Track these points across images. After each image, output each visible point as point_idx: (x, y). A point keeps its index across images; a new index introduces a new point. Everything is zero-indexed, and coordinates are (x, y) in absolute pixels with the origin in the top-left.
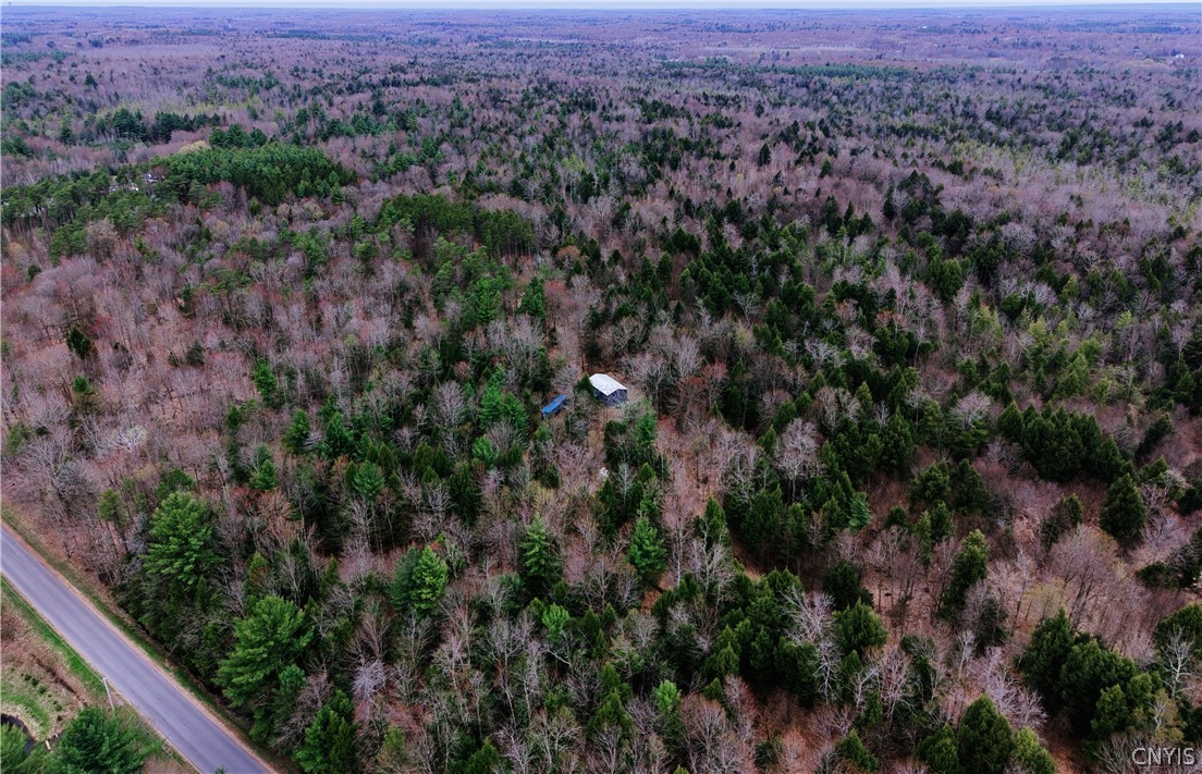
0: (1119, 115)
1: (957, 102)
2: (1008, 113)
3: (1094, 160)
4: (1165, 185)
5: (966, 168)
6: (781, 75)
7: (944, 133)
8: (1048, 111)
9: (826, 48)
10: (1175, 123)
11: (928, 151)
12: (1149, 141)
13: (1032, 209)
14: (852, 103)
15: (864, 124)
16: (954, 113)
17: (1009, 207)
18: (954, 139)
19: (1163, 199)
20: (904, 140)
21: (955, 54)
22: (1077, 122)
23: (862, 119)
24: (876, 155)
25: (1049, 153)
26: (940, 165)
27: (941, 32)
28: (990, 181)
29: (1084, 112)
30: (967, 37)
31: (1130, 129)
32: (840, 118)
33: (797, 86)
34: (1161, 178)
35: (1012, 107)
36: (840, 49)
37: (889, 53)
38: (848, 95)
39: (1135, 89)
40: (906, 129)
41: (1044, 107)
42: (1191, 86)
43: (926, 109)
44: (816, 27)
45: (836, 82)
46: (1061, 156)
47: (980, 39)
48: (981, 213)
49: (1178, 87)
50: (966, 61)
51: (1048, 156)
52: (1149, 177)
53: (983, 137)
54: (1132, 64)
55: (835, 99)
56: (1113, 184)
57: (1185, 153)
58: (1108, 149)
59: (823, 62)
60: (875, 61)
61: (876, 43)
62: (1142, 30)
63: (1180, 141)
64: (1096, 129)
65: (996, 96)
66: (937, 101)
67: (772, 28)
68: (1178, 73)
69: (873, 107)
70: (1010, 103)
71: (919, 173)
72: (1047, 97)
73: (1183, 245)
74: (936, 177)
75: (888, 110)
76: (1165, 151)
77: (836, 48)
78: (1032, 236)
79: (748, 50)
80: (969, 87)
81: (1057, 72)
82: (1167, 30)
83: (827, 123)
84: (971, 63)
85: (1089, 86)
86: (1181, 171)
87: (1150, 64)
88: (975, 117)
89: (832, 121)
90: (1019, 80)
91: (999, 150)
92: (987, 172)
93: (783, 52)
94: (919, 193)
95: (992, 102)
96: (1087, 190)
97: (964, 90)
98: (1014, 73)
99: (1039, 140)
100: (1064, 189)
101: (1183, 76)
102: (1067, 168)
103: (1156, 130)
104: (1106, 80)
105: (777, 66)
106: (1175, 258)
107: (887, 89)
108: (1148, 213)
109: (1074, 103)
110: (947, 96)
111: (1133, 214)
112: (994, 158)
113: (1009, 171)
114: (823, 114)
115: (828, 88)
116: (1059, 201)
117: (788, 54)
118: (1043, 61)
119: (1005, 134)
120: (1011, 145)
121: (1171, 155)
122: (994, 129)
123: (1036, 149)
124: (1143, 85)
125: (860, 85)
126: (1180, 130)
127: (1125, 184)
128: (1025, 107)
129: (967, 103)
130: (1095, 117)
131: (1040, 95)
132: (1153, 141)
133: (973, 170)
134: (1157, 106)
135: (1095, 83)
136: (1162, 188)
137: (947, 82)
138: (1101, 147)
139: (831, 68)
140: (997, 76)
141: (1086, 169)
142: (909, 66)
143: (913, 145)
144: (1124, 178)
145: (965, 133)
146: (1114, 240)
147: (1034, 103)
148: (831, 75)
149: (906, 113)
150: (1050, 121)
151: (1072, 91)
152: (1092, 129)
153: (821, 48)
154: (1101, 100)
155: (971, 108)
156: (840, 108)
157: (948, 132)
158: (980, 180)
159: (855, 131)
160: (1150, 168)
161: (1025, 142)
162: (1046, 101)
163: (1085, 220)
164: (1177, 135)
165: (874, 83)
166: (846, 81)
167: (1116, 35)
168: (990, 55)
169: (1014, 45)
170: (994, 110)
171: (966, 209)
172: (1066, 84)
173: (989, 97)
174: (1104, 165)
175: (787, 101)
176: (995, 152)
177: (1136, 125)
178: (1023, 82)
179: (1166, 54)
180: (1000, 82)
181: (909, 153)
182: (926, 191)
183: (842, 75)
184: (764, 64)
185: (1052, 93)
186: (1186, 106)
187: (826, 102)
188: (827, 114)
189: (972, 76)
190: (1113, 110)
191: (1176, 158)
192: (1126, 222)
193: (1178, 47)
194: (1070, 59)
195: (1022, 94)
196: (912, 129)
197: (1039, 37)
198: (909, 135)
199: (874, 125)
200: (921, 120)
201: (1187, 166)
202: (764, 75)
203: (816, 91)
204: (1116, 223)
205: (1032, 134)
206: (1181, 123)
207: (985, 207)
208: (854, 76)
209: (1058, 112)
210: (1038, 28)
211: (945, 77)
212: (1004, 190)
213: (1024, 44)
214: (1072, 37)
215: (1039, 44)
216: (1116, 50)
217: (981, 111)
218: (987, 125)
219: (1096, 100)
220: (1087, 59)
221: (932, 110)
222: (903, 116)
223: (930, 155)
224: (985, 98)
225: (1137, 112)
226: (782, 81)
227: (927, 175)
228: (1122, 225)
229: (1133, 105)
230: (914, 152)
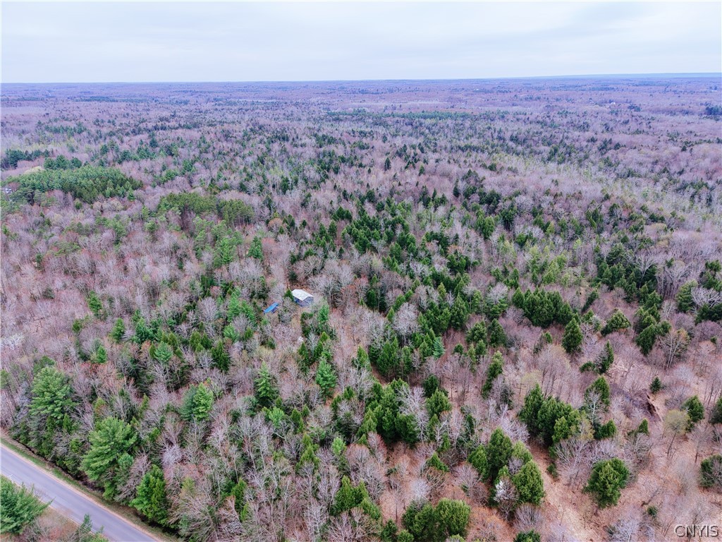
0: (579, 136)
1: (495, 131)
2: (522, 137)
3: (566, 161)
4: (601, 173)
5: (498, 167)
6: (397, 118)
7: (487, 148)
8: (543, 135)
9: (422, 102)
10: (608, 140)
11: (478, 158)
12: (595, 149)
13: (531, 188)
14: (437, 134)
15: (444, 145)
16: (493, 137)
17: (519, 188)
18: (493, 152)
19: (601, 181)
20: (466, 153)
21: (494, 104)
22: (558, 141)
23: (442, 142)
24: (449, 162)
25: (543, 158)
26: (484, 166)
27: (486, 92)
28: (510, 173)
29: (561, 135)
30: (500, 95)
31: (585, 144)
32: (430, 142)
33: (406, 124)
34: (600, 169)
35: (524, 133)
36: (430, 103)
37: (458, 105)
38: (435, 129)
39: (589, 122)
40: (467, 147)
41: (541, 133)
42: (618, 120)
43: (477, 136)
44: (417, 90)
45: (428, 122)
46: (549, 159)
47: (507, 96)
48: (505, 191)
49: (611, 120)
50: (500, 108)
51: (543, 160)
52: (594, 169)
53: (508, 150)
54: (589, 108)
55: (427, 131)
56: (575, 174)
57: (613, 155)
58: (573, 154)
59: (420, 111)
60: (450, 109)
61: (450, 99)
62: (594, 89)
63: (610, 149)
64: (567, 144)
65: (516, 127)
66: (484, 131)
67: (391, 91)
68: (612, 113)
69: (449, 136)
70: (523, 131)
71: (472, 171)
72: (542, 128)
73: (608, 203)
74: (482, 173)
75: (457, 137)
76: (602, 154)
77: (428, 102)
78: (532, 202)
79: (378, 104)
80: (501, 123)
81: (548, 113)
82: (607, 89)
83: (423, 145)
84: (503, 109)
85: (565, 121)
86: (610, 165)
87: (598, 108)
88: (504, 140)
89: (426, 144)
90: (528, 119)
91: (517, 157)
92: (510, 169)
93: (397, 105)
94: (472, 182)
95: (513, 131)
96: (562, 177)
97: (499, 125)
98: (526, 114)
99: (538, 151)
100: (550, 177)
101: (614, 114)
102: (552, 166)
103: (598, 143)
104: (575, 117)
105: (394, 113)
106: (604, 210)
107: (456, 125)
108: (592, 188)
109: (557, 130)
110: (489, 128)
111: (584, 188)
112: (513, 161)
113: (521, 168)
114: (421, 140)
115: (423, 125)
116: (546, 183)
117: (401, 106)
118: (541, 107)
119: (520, 148)
120: (523, 154)
121: (605, 156)
122: (514, 146)
123: (536, 156)
124: (593, 119)
125: (442, 123)
126: (610, 143)
127: (582, 173)
128: (531, 133)
129: (500, 132)
130: (567, 138)
131: (539, 126)
132: (596, 149)
133: (502, 168)
134: (600, 130)
135: (569, 119)
136: (600, 175)
137: (489, 121)
138: (570, 154)
139: (425, 114)
140: (517, 116)
141: (562, 166)
142: (469, 112)
143: (470, 156)
144: (581, 170)
145: (499, 148)
146: (573, 202)
147: (535, 131)
148: (425, 118)
149: (467, 138)
150: (544, 140)
151: (556, 124)
152: (565, 144)
153: (419, 102)
154: (571, 128)
155: (502, 134)
156: (430, 136)
157: (490, 148)
158: (505, 173)
159: (438, 149)
160: (594, 164)
161: (531, 153)
162: (542, 130)
163: (559, 193)
164: (609, 146)
165: (449, 122)
166: (433, 121)
167: (580, 92)
168: (513, 105)
169: (526, 99)
170: (514, 135)
171: (497, 190)
172: (553, 120)
173: (511, 128)
174: (571, 163)
175: (401, 133)
176: (515, 158)
177: (588, 141)
178: (530, 119)
179: (606, 102)
180: (518, 120)
181: (468, 160)
182: (477, 181)
183: (431, 118)
184: (387, 112)
185: (546, 125)
186: (615, 130)
187: (422, 134)
188: (423, 140)
189: (503, 117)
190: (577, 133)
191: (608, 158)
192: (580, 193)
193: (612, 98)
194: (556, 106)
195: (530, 126)
196: (470, 147)
197: (540, 94)
198: (468, 151)
199: (449, 146)
200: (475, 142)
201: (613, 162)
202: (387, 119)
203: (417, 127)
204: (575, 193)
205: (535, 148)
206: (611, 140)
207: (507, 188)
208: (438, 118)
209: (549, 136)
210: (539, 89)
211: (488, 117)
212: (518, 178)
213: (531, 98)
214: (557, 94)
215: (539, 98)
216: (580, 101)
217: (507, 136)
218: (511, 144)
219: (568, 128)
220: (565, 106)
221: (481, 136)
222: (465, 140)
223: (479, 161)
224: (509, 129)
225: (589, 134)
226: (397, 122)
227: (477, 172)
228: (577, 194)
229: (588, 131)
230: (470, 160)
